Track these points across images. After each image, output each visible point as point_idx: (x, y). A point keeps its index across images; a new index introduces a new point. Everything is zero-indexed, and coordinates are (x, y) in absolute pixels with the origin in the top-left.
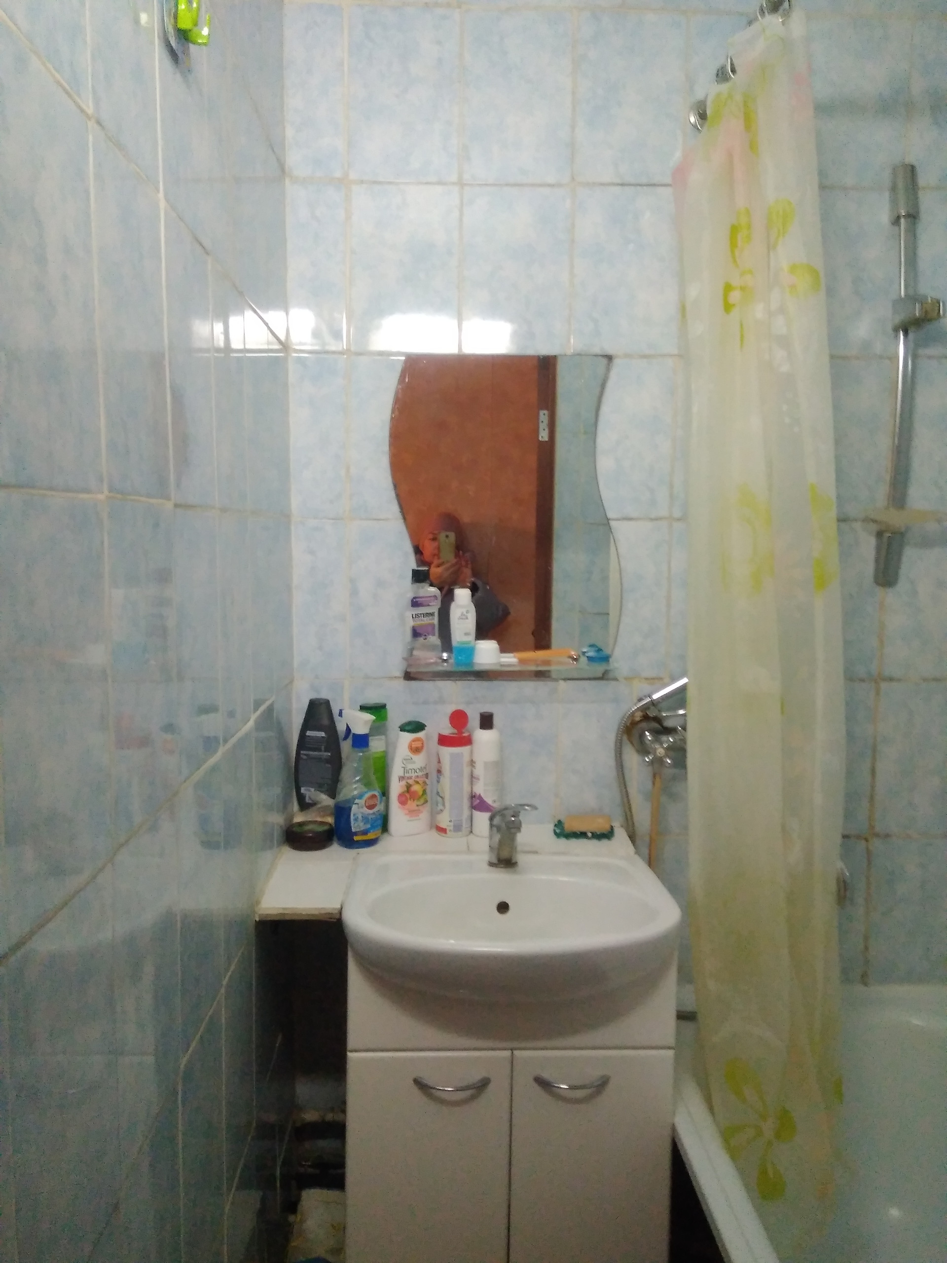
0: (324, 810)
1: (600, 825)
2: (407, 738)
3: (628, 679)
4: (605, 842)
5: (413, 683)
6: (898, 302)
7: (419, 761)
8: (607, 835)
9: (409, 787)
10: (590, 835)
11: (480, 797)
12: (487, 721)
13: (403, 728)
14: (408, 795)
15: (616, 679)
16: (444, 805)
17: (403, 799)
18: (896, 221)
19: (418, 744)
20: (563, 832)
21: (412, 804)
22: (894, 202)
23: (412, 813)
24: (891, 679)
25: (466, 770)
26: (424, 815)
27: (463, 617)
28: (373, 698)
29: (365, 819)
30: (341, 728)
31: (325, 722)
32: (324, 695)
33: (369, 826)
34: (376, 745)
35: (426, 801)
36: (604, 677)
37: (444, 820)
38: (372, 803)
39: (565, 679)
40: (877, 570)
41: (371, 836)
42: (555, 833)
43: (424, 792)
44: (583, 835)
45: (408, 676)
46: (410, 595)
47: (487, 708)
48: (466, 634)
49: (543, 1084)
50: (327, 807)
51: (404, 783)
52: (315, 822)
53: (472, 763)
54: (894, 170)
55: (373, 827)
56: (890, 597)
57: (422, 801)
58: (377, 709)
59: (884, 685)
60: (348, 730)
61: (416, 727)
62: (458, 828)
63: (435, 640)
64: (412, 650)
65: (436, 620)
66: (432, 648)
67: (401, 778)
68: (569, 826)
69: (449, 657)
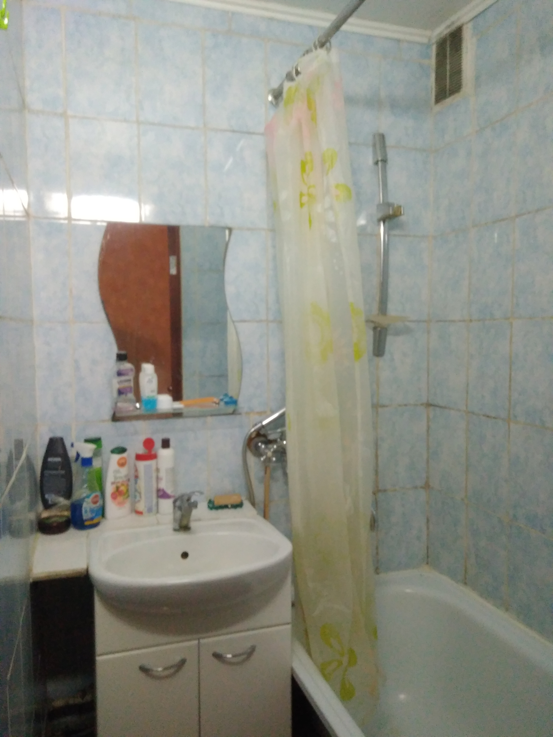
0: (63, 508)
1: (235, 500)
2: (116, 457)
3: (247, 413)
4: (239, 510)
5: (118, 424)
6: (379, 206)
7: (124, 471)
8: (239, 505)
9: (118, 488)
10: (230, 506)
11: (163, 490)
12: (166, 444)
13: (113, 451)
14: (117, 493)
15: (240, 414)
16: (140, 497)
17: (114, 496)
18: (376, 163)
19: (123, 461)
20: (213, 506)
21: (120, 499)
22: (375, 152)
23: (121, 504)
24: (383, 406)
25: (154, 475)
26: (127, 505)
27: (150, 381)
28: (92, 434)
29: (92, 511)
30: (72, 453)
31: (60, 451)
32: (59, 434)
33: (94, 515)
34: (96, 464)
35: (128, 496)
36: (234, 413)
37: (141, 506)
38: (95, 500)
39: (212, 415)
40: (374, 349)
41: (95, 521)
42: (209, 507)
43: (127, 490)
44: (226, 507)
45: (115, 418)
46: (115, 369)
47: (165, 436)
48: (152, 391)
49: (218, 656)
50: (65, 505)
51: (115, 486)
52: (57, 516)
53: (158, 470)
54: (374, 136)
55: (96, 515)
56: (381, 362)
57: (126, 496)
58: (96, 441)
59: (380, 410)
60: (78, 455)
61: (121, 450)
62: (150, 510)
63: (131, 396)
64: (116, 403)
65: (132, 384)
66: (130, 401)
67: (113, 483)
68: (217, 503)
69: (141, 406)
